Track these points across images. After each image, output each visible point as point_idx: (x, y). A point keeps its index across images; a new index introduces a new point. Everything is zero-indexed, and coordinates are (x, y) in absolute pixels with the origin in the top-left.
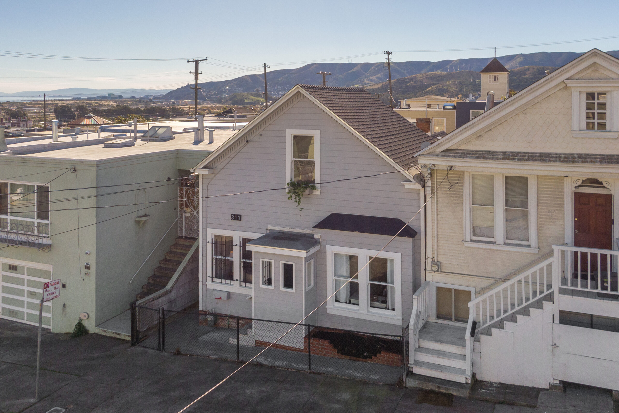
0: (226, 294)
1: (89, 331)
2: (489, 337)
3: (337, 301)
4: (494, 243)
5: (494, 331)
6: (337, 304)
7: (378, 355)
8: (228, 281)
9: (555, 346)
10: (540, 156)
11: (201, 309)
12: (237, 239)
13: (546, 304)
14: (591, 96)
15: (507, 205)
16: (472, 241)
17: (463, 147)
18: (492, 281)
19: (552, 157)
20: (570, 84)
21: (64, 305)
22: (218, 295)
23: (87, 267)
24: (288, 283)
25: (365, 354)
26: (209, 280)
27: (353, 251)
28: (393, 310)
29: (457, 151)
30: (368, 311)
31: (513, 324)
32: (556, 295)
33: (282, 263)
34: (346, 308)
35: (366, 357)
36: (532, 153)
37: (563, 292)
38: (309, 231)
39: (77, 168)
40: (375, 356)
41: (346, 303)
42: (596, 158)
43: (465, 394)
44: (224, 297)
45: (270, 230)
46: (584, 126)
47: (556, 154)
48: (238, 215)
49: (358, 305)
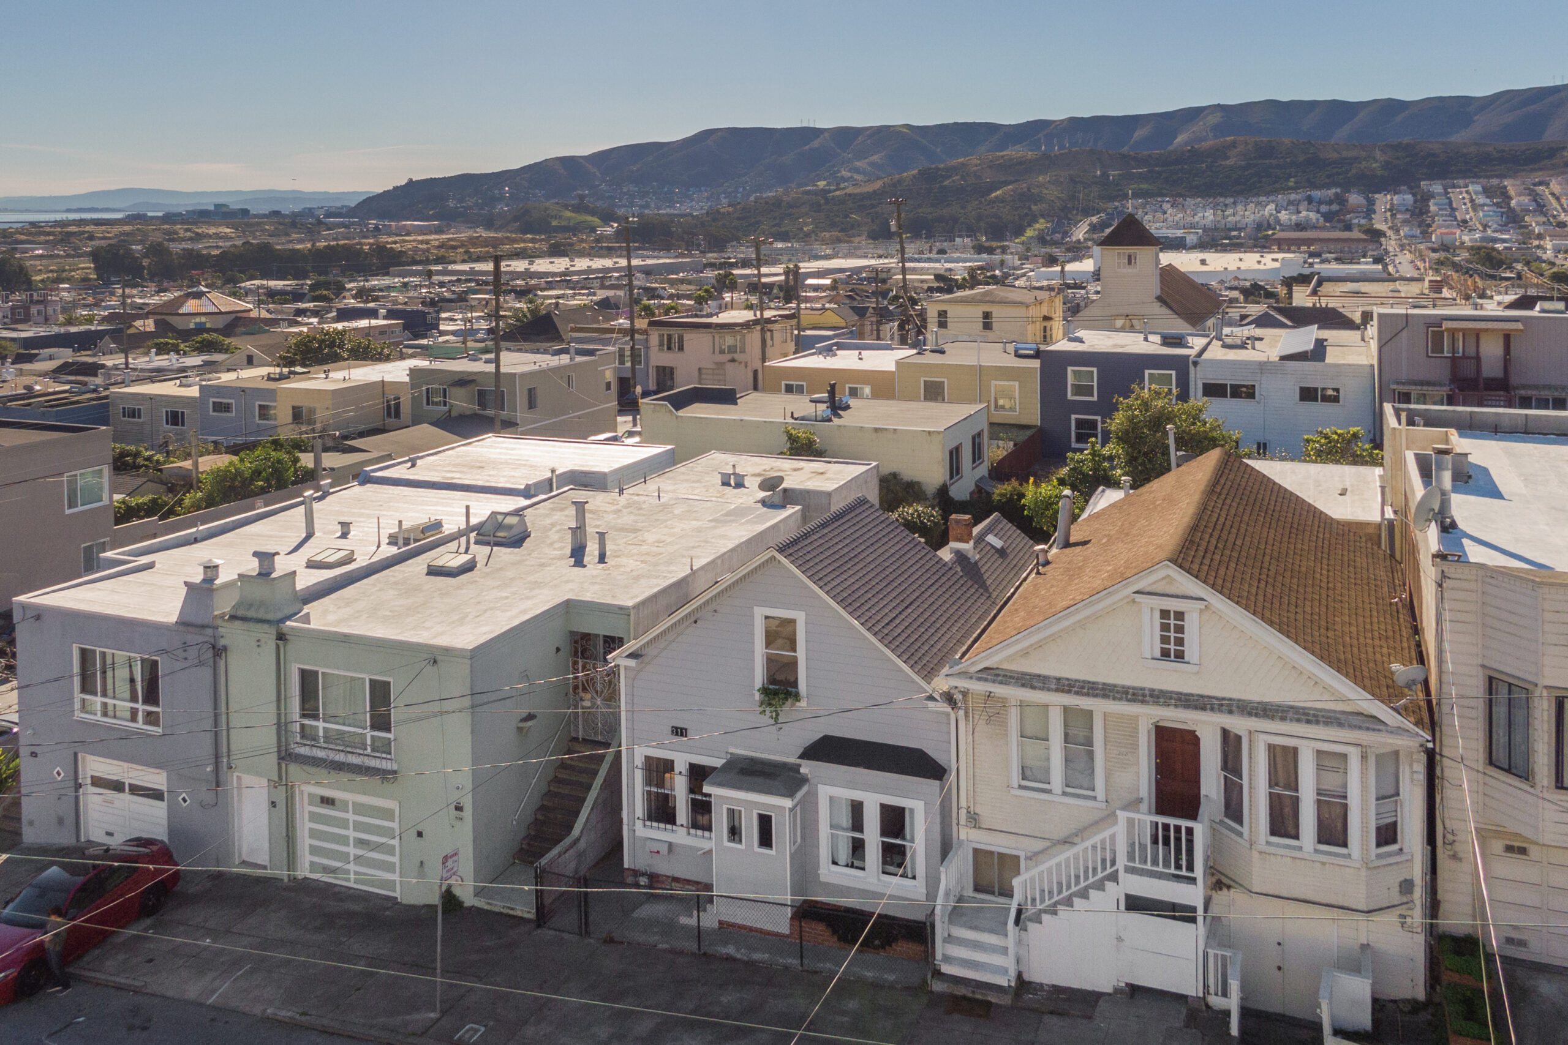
0: (666, 845)
1: (463, 902)
2: (1037, 925)
3: (835, 863)
4: (1049, 791)
5: (1045, 917)
6: (834, 868)
7: (894, 945)
8: (669, 827)
9: (1120, 939)
10: (1103, 689)
11: (626, 866)
12: (681, 763)
13: (1109, 885)
14: (1165, 614)
15: (1066, 741)
16: (1021, 787)
17: (1005, 666)
18: (1048, 843)
19: (1118, 692)
20: (1139, 598)
21: (422, 863)
22: (655, 847)
23: (459, 808)
24: (766, 839)
25: (876, 942)
26: (639, 824)
27: (857, 795)
28: (914, 878)
29: (997, 672)
30: (879, 880)
31: (1069, 910)
32: (1121, 874)
33: (755, 812)
34: (847, 875)
35: (879, 948)
36: (1094, 683)
37: (1130, 870)
38: (792, 760)
39: (437, 659)
40: (890, 945)
41: (847, 866)
42: (1171, 698)
43: (1006, 1000)
44: (664, 849)
45: (732, 754)
46: (1158, 654)
47: (1123, 687)
48: (681, 729)
49: (863, 869)
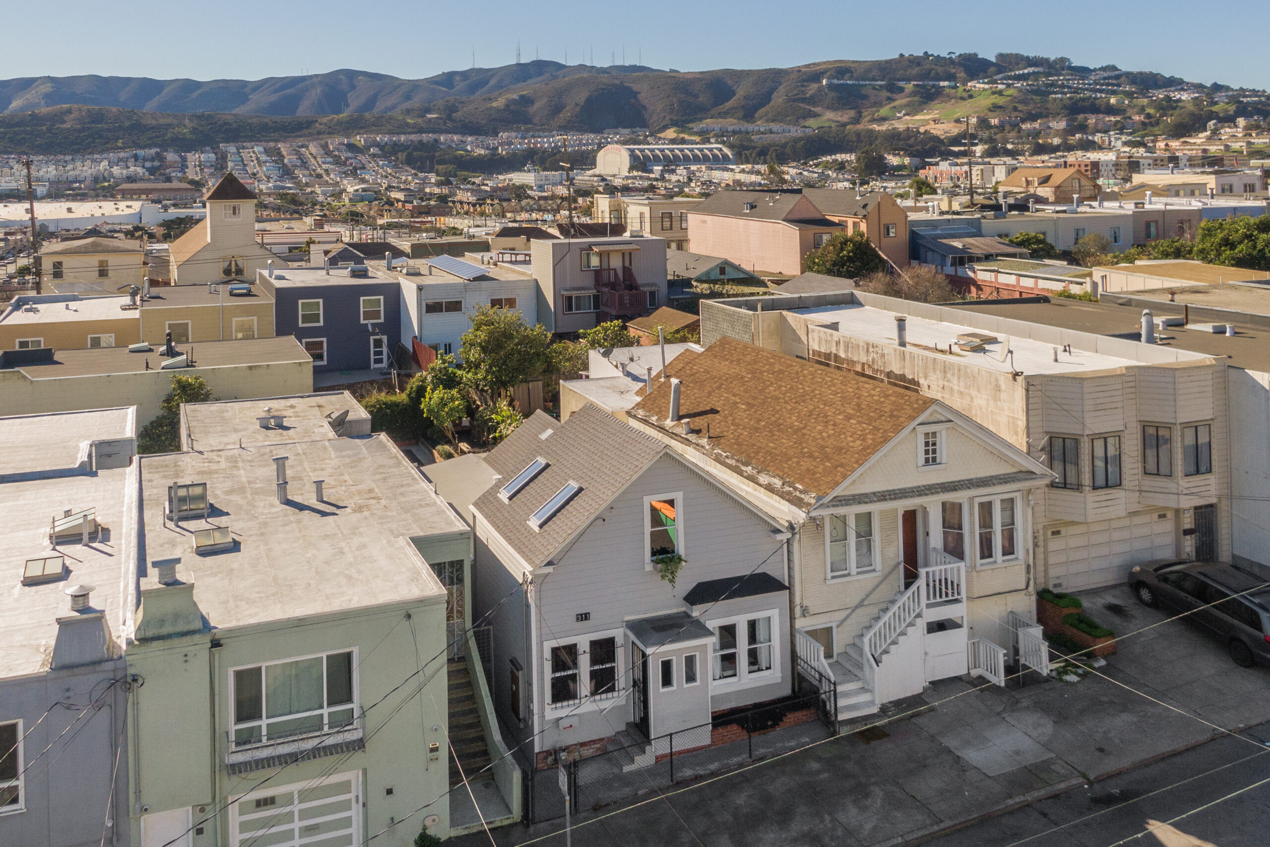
0: (577, 718)
4: (849, 575)
7: (785, 719)
9: (926, 653)
11: (536, 750)
12: (583, 644)
14: (927, 434)
15: (857, 537)
16: (833, 577)
18: (849, 611)
20: (919, 428)
21: (392, 819)
22: (568, 723)
23: (434, 750)
24: (691, 677)
25: (770, 723)
26: (546, 710)
27: (732, 620)
28: (768, 668)
30: (748, 679)
31: (896, 646)
32: (924, 611)
33: (684, 656)
35: (773, 726)
37: (929, 606)
38: (680, 609)
39: (411, 612)
40: (782, 721)
41: (720, 678)
44: (576, 722)
45: (627, 622)
46: (924, 462)
48: (586, 614)
49: (735, 675)
